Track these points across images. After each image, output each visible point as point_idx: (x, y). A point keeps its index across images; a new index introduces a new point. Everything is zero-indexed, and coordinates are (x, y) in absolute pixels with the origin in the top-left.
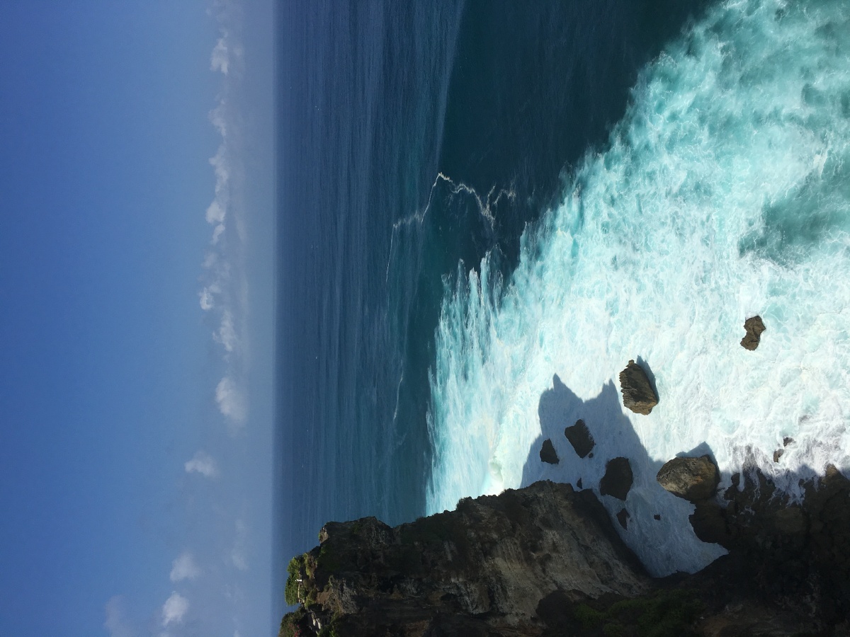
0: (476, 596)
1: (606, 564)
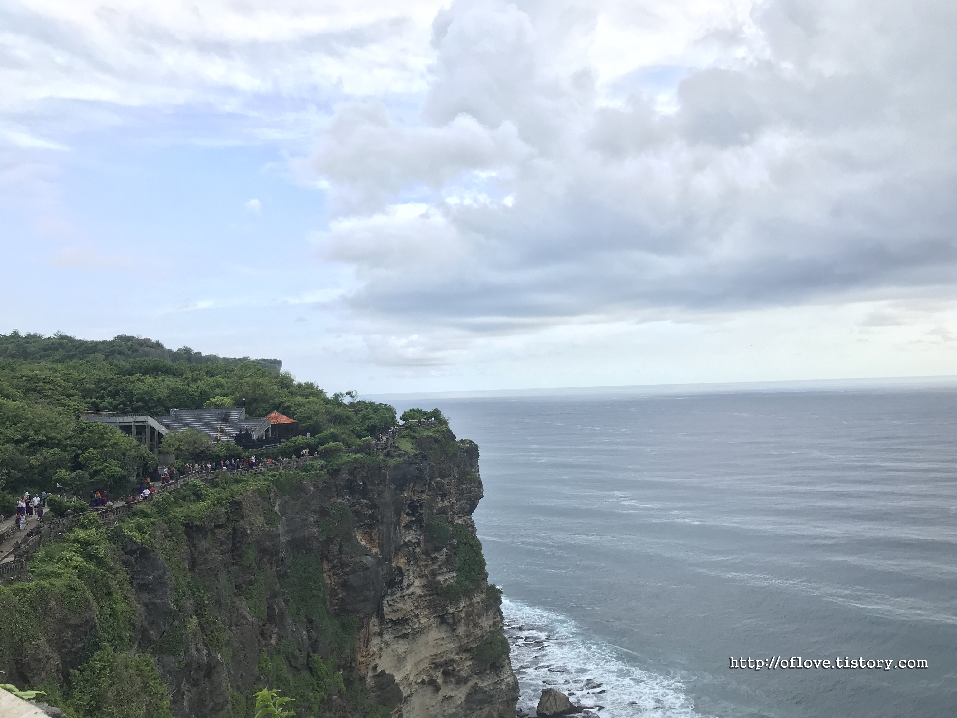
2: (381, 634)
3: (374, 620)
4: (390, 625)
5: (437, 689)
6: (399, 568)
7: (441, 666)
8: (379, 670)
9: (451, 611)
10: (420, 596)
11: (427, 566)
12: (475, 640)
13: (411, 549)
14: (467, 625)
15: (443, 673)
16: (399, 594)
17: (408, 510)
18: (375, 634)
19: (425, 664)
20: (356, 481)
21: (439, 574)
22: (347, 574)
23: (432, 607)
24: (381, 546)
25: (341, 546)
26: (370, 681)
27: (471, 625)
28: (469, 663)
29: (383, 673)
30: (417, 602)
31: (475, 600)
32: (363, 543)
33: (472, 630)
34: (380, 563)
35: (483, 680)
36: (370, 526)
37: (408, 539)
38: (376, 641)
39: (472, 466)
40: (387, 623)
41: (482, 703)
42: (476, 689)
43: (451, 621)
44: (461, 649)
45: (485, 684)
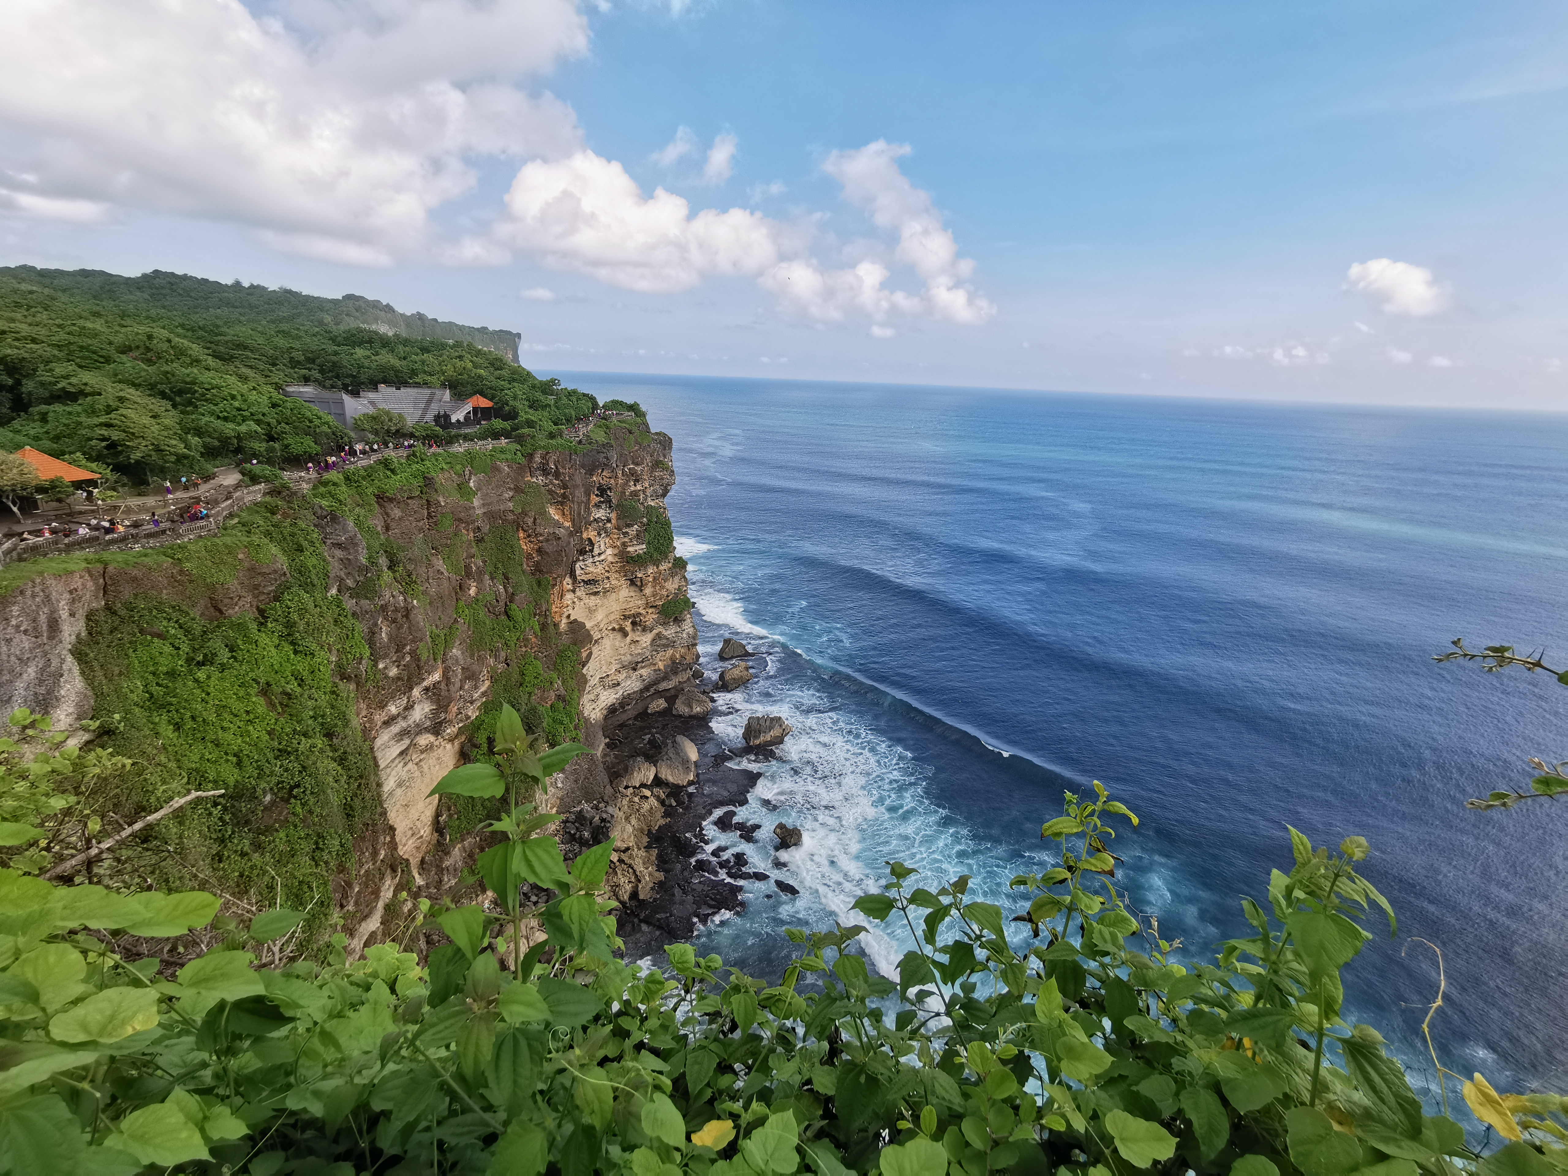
0: (591, 569)
1: (618, 684)
2: (574, 591)
3: (568, 580)
4: (582, 584)
5: (625, 635)
6: (590, 539)
7: (630, 617)
8: (572, 618)
9: (639, 575)
10: (612, 563)
11: (619, 538)
12: (661, 599)
13: (601, 524)
14: (654, 587)
15: (631, 623)
16: (591, 560)
17: (597, 492)
18: (569, 590)
19: (617, 616)
21: (630, 546)
22: (541, 542)
23: (623, 571)
24: (573, 521)
25: (535, 519)
26: (563, 625)
27: (658, 588)
28: (654, 616)
29: (575, 620)
30: (609, 567)
31: (661, 568)
32: (556, 517)
33: (658, 591)
34: (571, 534)
35: (666, 630)
36: (562, 504)
37: (597, 516)
38: (569, 596)
39: (665, 457)
40: (580, 582)
41: (666, 646)
42: (659, 636)
43: (639, 584)
44: (648, 605)
45: (670, 632)
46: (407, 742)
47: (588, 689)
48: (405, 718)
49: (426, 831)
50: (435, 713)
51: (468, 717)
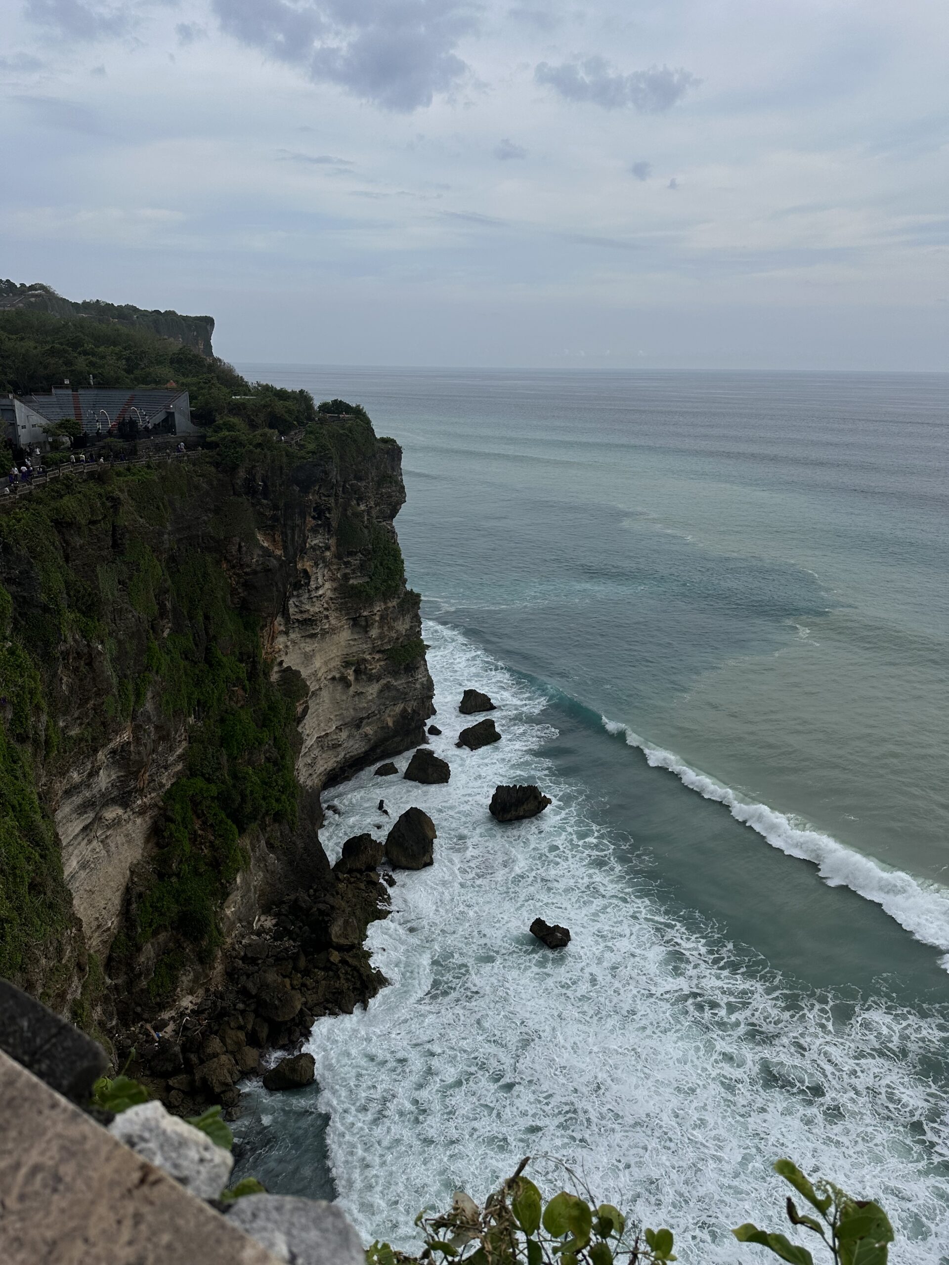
0: (307, 607)
2: (286, 633)
3: (279, 619)
4: (297, 625)
5: (348, 685)
6: (305, 572)
7: (352, 664)
8: (285, 665)
9: (365, 614)
10: (331, 599)
11: (339, 569)
12: (389, 642)
13: (318, 552)
14: (381, 627)
15: (355, 671)
16: (307, 596)
17: (313, 514)
18: (281, 632)
19: (337, 663)
20: (254, 480)
21: (353, 578)
22: (246, 574)
23: (344, 609)
24: (285, 548)
25: (240, 547)
26: (275, 675)
27: (386, 628)
28: (382, 663)
29: (289, 668)
30: (327, 603)
31: (390, 605)
32: (266, 544)
33: (386, 633)
34: (283, 565)
35: (396, 680)
36: (272, 528)
37: (314, 542)
38: (281, 639)
39: (393, 469)
40: (294, 623)
41: (395, 700)
43: (363, 623)
44: (375, 650)
45: (399, 683)
46: (90, 816)
47: (304, 750)
48: (89, 786)
49: (112, 923)
50: (122, 781)
51: (162, 785)
